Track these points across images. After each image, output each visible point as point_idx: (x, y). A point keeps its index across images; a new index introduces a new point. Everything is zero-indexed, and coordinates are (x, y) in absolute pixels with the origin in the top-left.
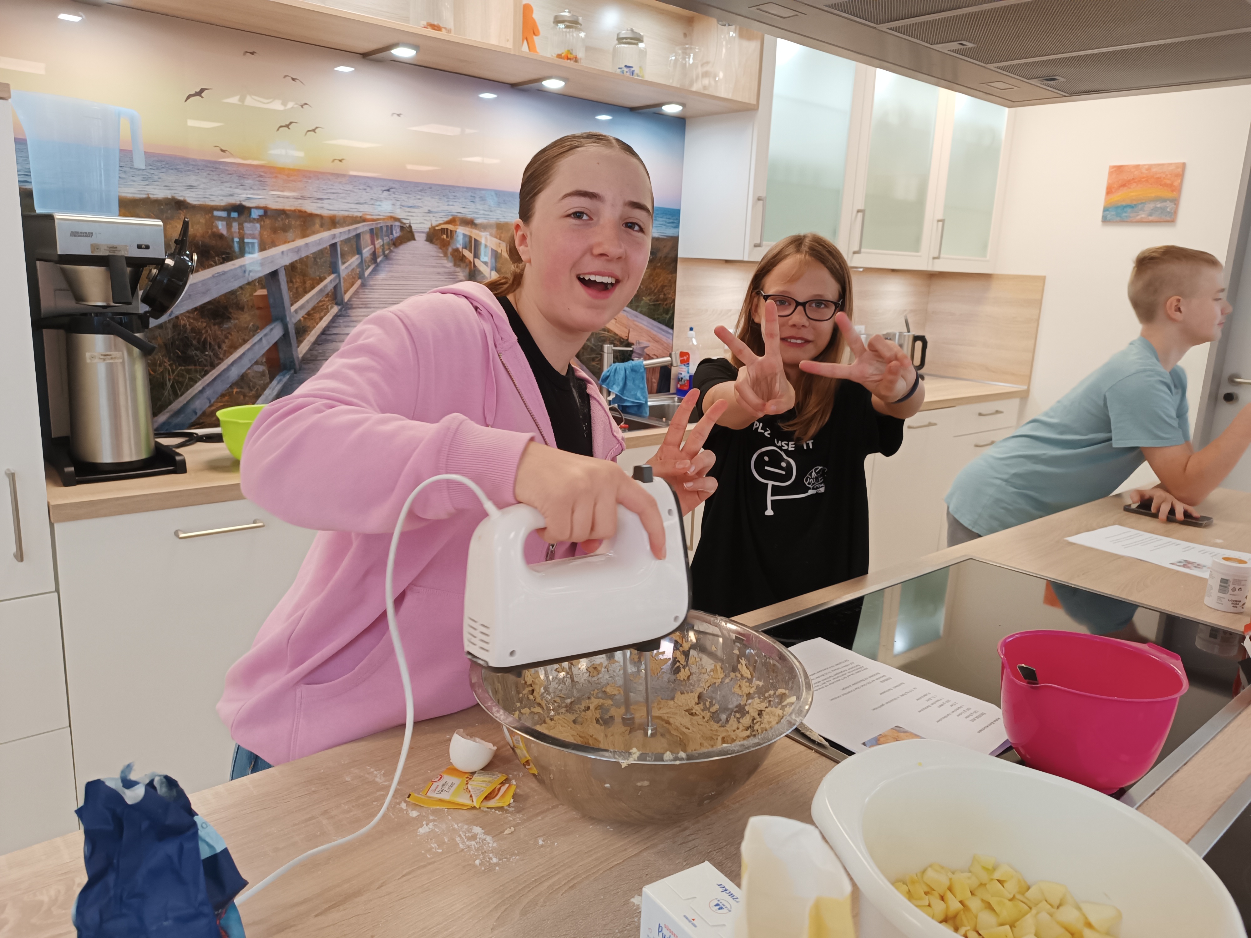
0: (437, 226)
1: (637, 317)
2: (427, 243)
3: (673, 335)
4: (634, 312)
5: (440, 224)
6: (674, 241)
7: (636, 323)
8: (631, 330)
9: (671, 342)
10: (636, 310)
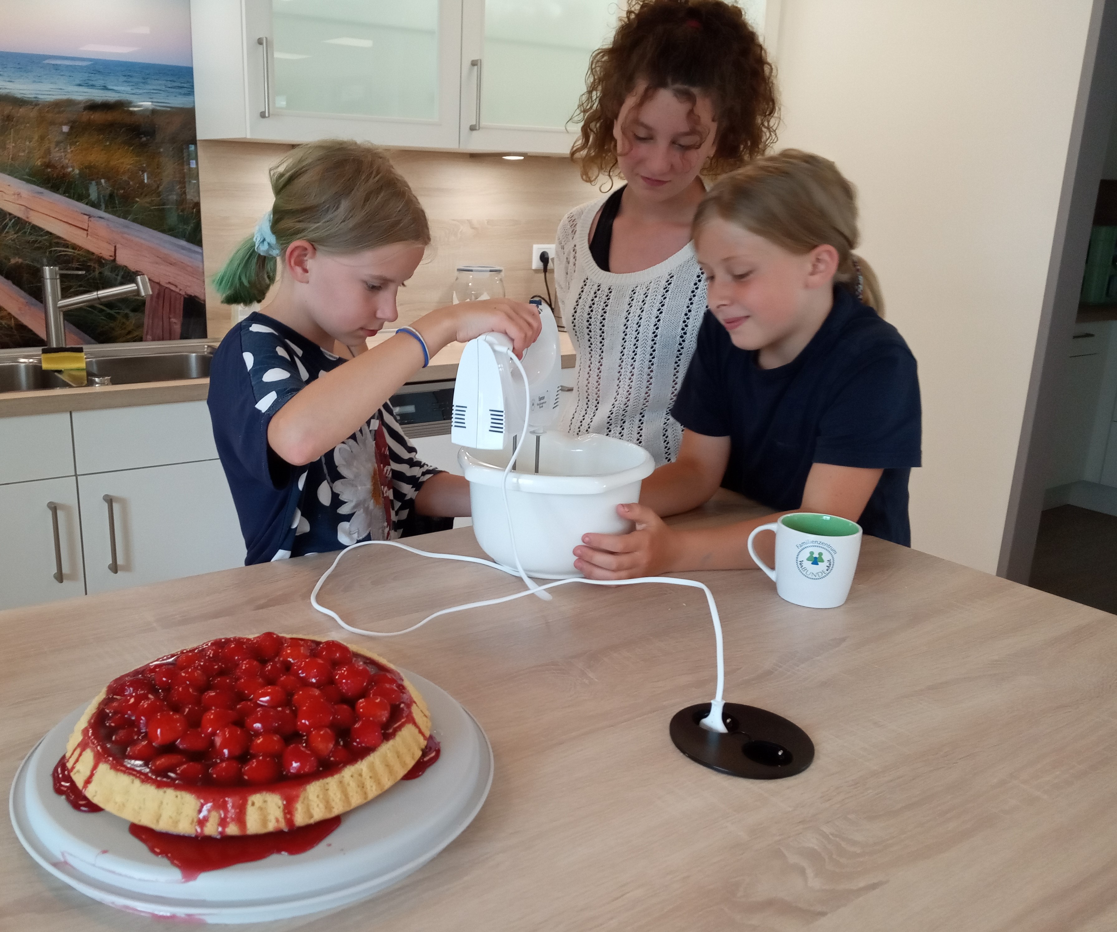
1: (127, 227)
3: (202, 254)
4: (122, 221)
6: (187, 115)
7: (126, 236)
8: (118, 246)
9: (201, 266)
10: (125, 218)
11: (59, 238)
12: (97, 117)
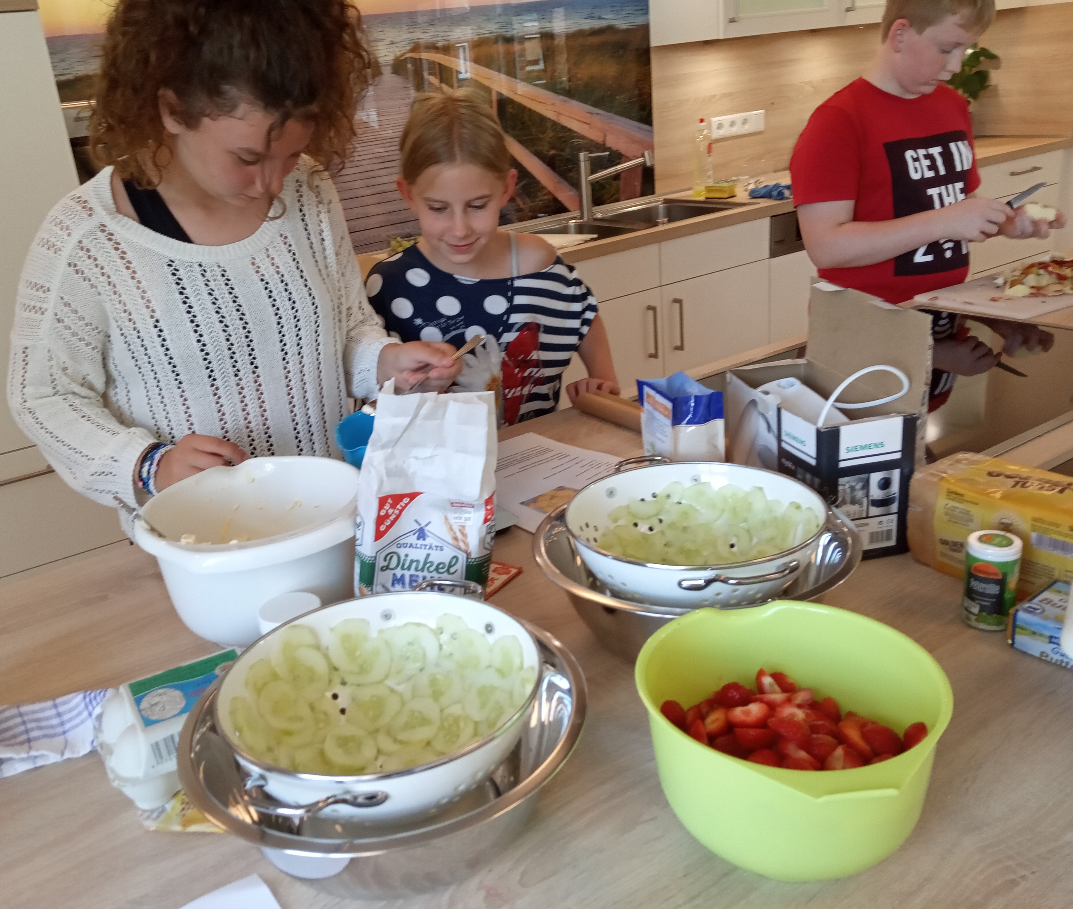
0: (401, 56)
2: (394, 75)
3: (652, 132)
5: (405, 53)
6: (645, 30)
7: (611, 125)
8: (604, 133)
9: (651, 141)
10: (610, 112)
11: (575, 132)
12: (596, 40)
